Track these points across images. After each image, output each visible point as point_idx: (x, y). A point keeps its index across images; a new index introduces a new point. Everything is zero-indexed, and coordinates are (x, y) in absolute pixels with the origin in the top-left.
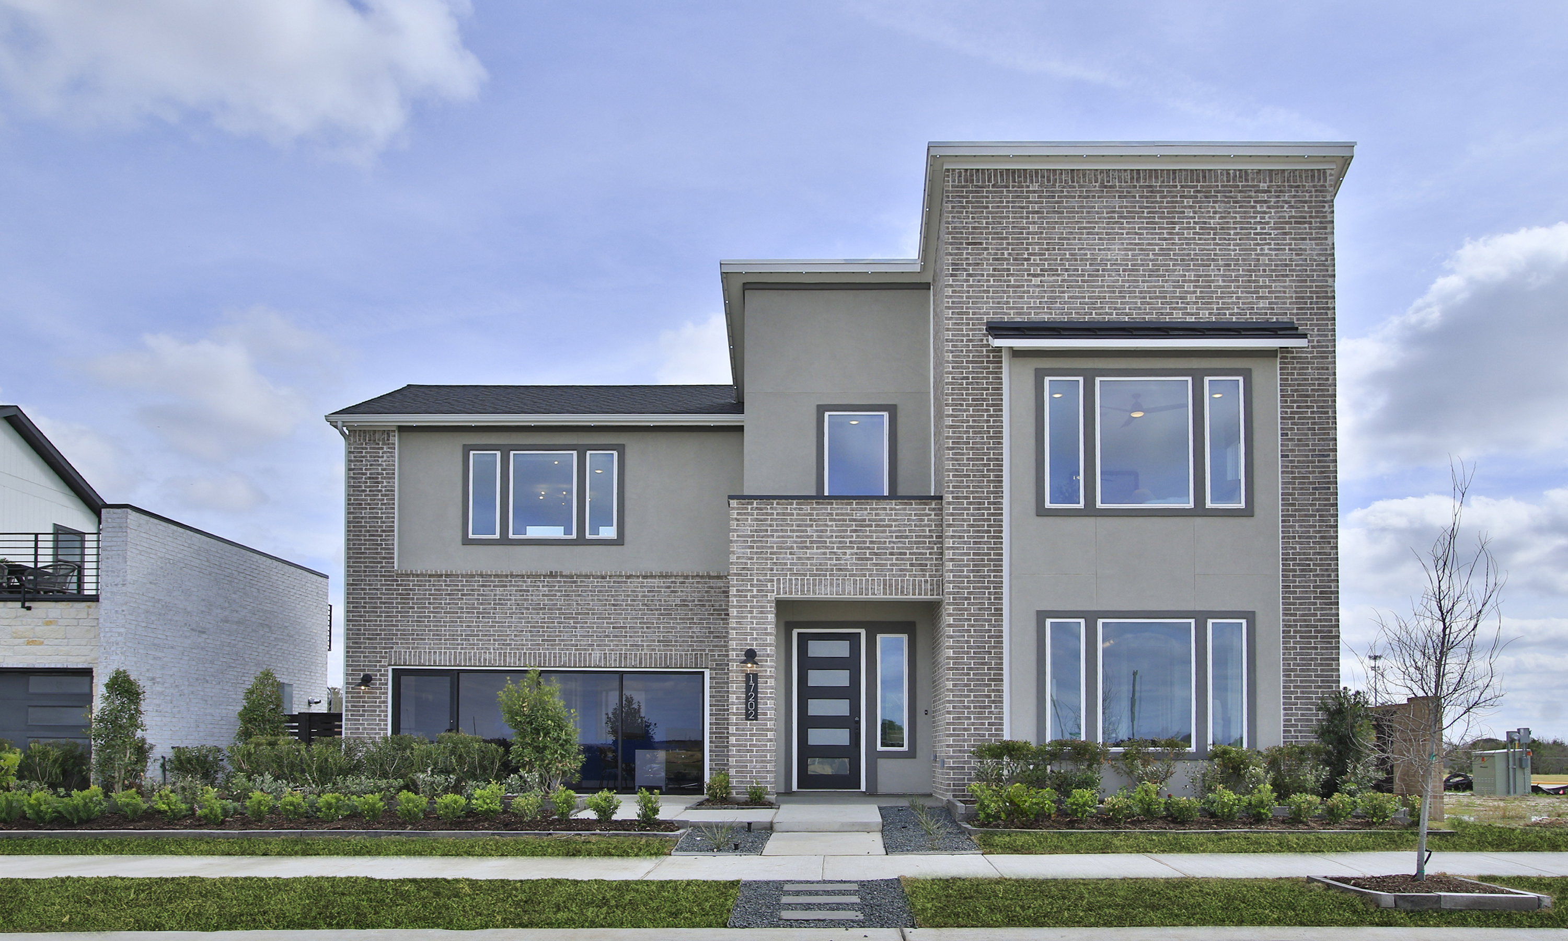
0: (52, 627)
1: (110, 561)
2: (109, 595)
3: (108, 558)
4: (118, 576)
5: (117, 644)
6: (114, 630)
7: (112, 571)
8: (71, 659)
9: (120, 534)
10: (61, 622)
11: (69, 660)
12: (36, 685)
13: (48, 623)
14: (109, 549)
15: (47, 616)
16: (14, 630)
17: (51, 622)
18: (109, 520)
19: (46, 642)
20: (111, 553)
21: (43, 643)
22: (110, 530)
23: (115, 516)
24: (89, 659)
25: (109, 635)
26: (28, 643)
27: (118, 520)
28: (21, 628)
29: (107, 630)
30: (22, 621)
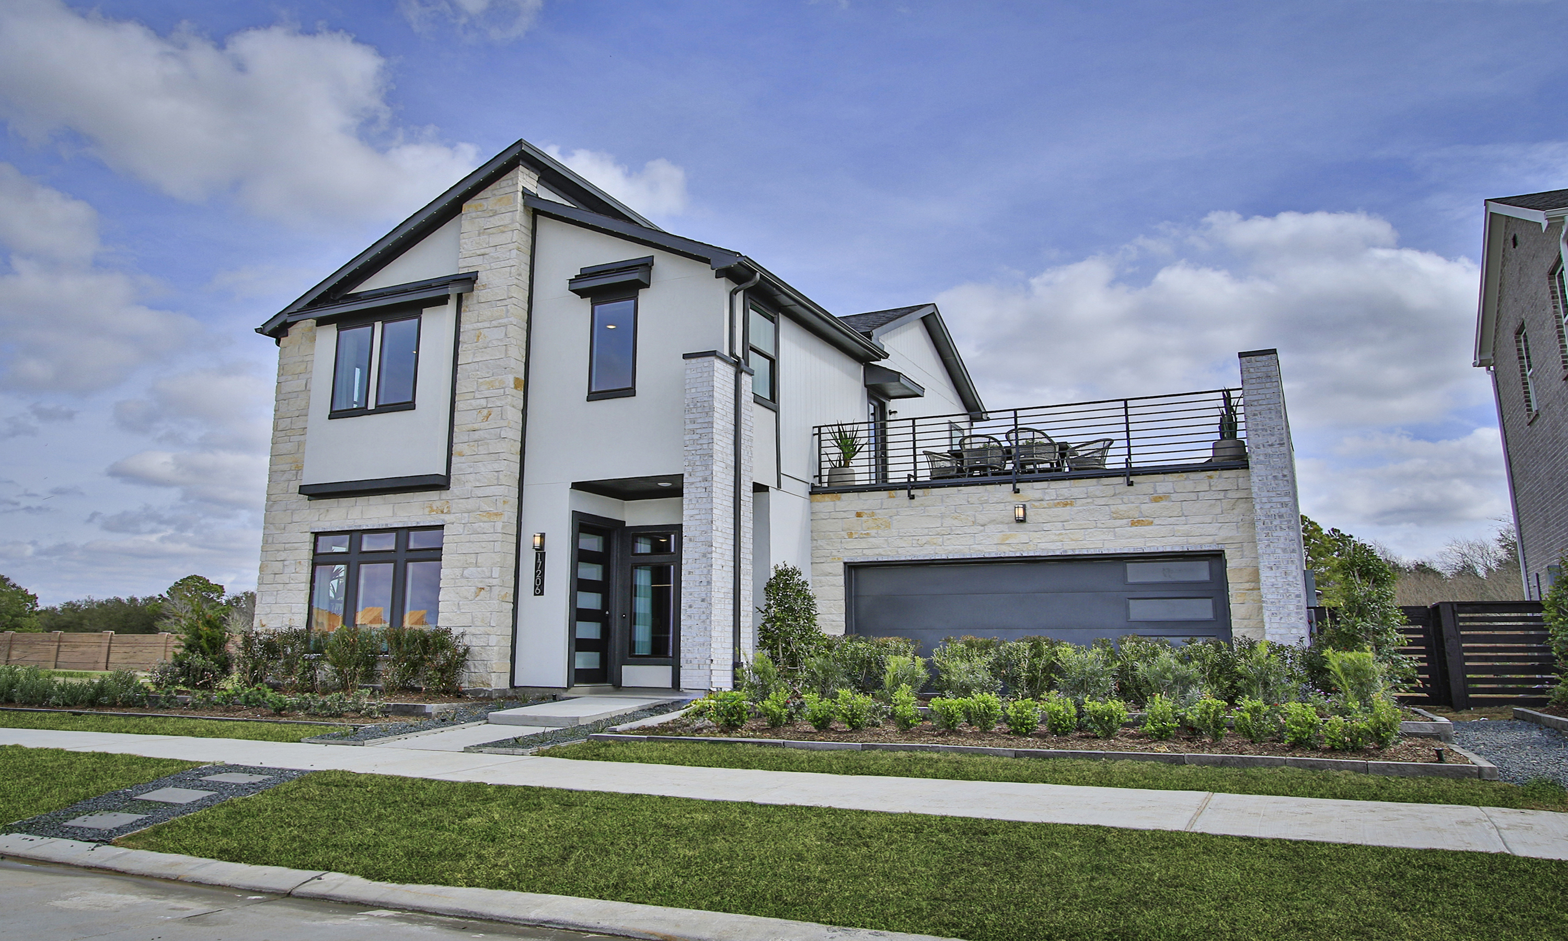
0: (1163, 503)
1: (1258, 418)
2: (1262, 458)
3: (1255, 415)
4: (1273, 435)
5: (1281, 516)
6: (1274, 499)
7: (1263, 430)
8: (1192, 540)
9: (1268, 385)
10: (1174, 497)
11: (1190, 541)
12: (1136, 573)
13: (1157, 499)
14: (1255, 403)
15: (1156, 491)
16: (1113, 510)
17: (1160, 498)
18: (1252, 370)
19: (1156, 521)
20: (1259, 408)
21: (1152, 522)
22: (1254, 381)
23: (1259, 364)
24: (1218, 539)
25: (1268, 506)
26: (1133, 524)
27: (1264, 369)
28: (1122, 507)
29: (1264, 500)
30: (1122, 499)
